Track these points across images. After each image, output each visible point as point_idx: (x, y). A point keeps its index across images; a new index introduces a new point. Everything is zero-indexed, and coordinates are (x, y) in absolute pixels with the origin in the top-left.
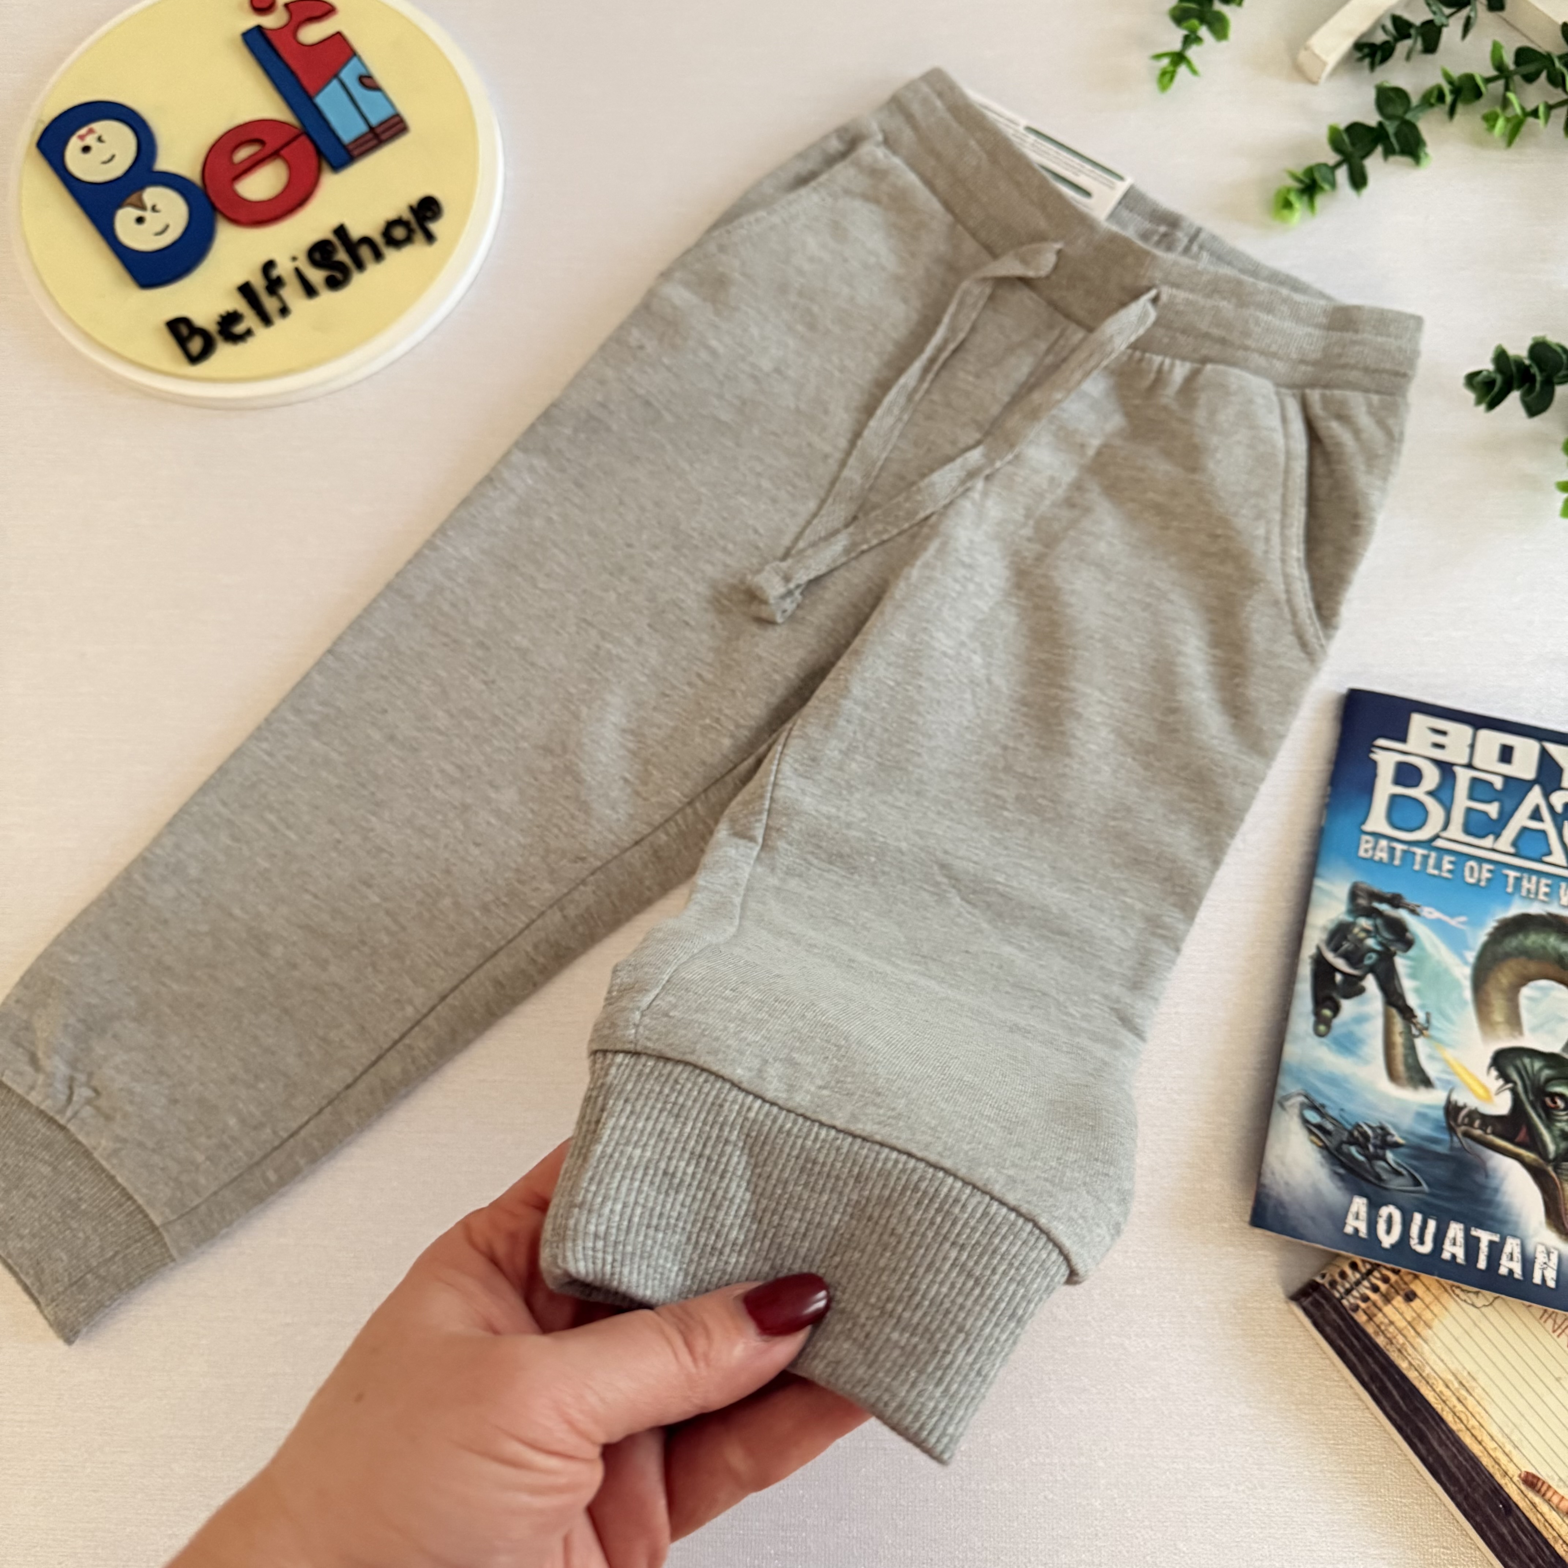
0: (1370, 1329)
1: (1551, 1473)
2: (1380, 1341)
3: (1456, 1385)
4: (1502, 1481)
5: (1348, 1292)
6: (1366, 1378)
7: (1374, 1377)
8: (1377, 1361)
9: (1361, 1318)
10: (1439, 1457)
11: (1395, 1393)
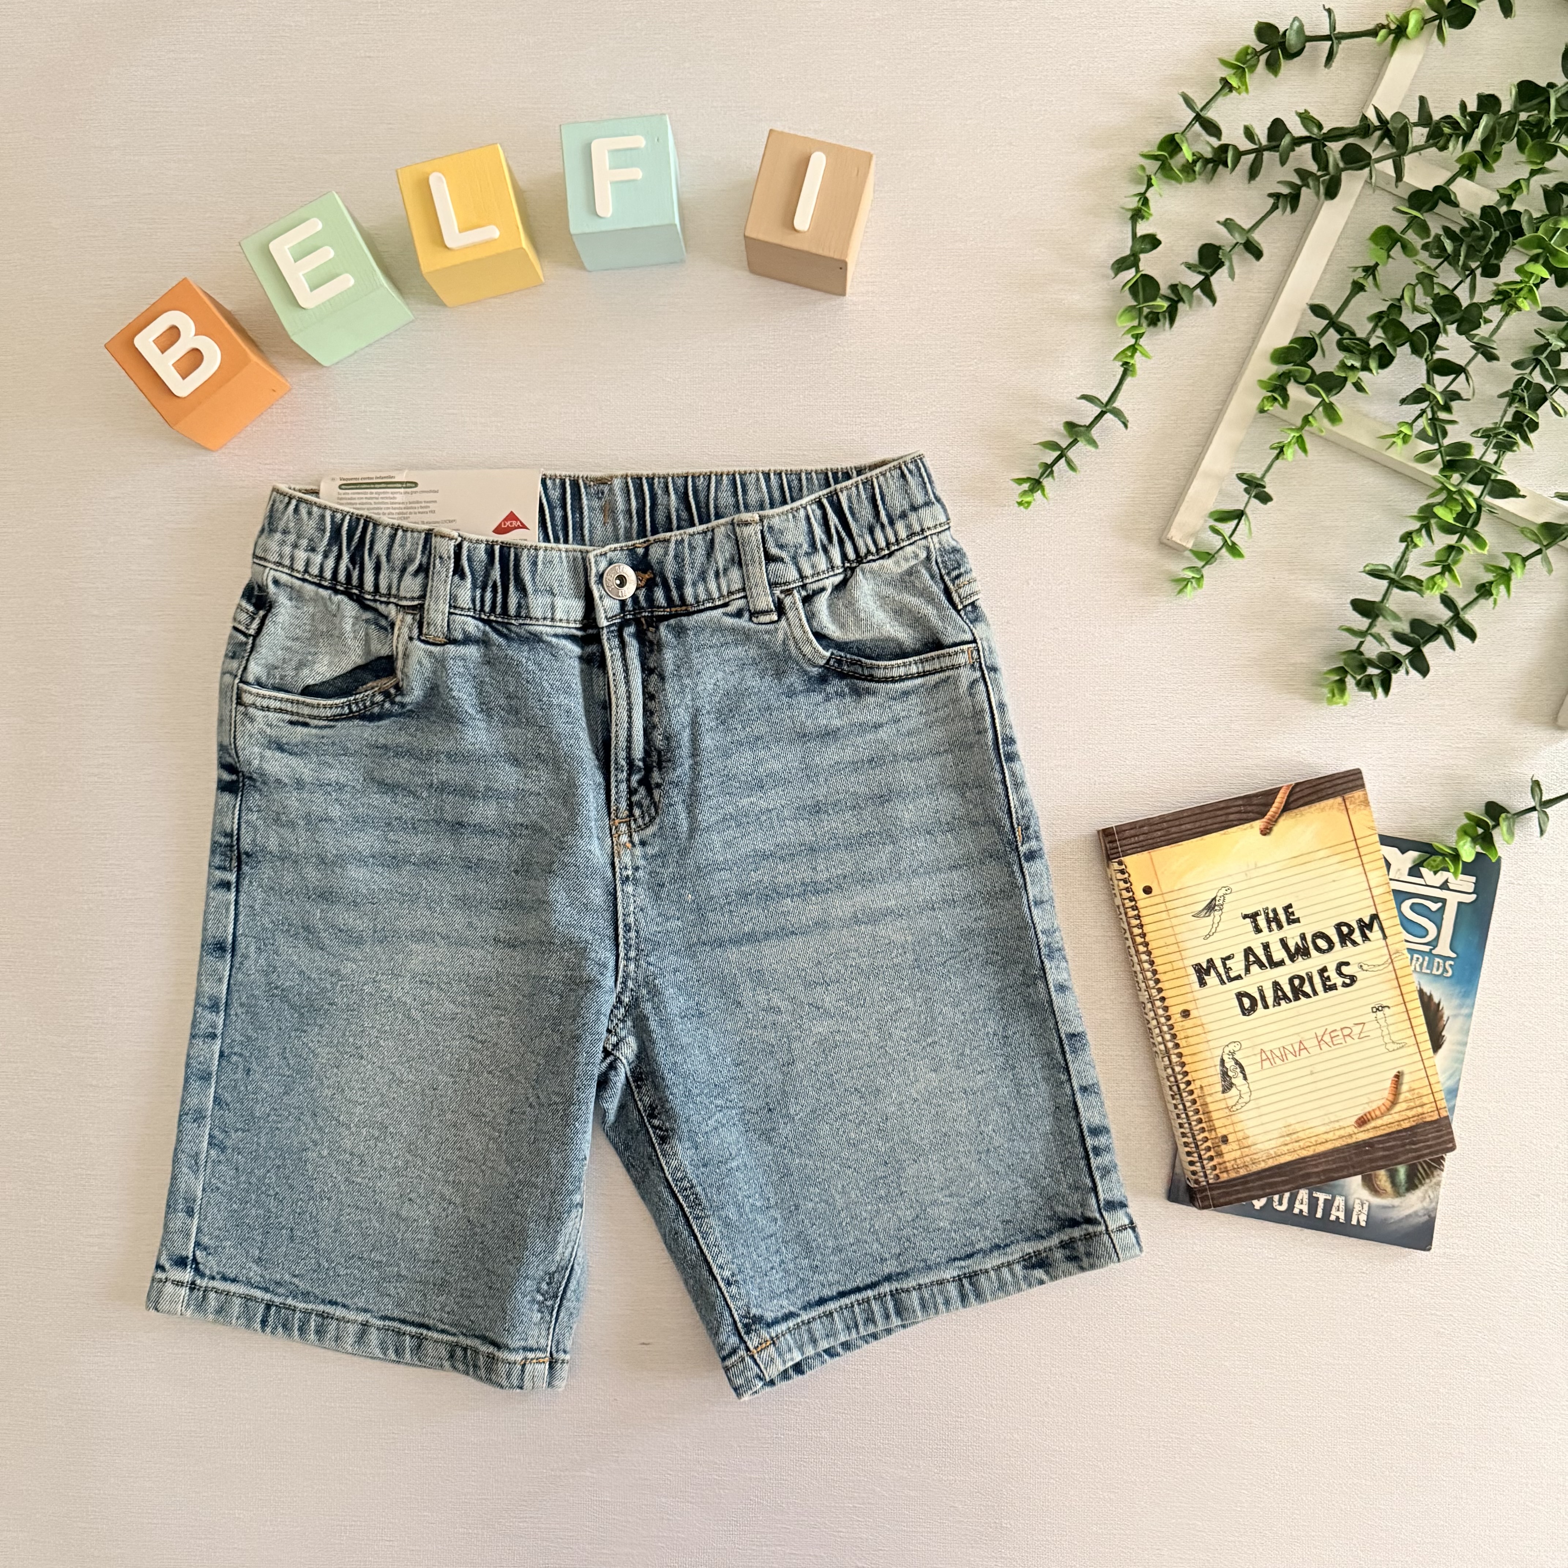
0: (1233, 1175)
1: (1361, 1107)
2: (1243, 1172)
3: (1288, 1138)
4: (1353, 1140)
5: (1206, 1176)
6: (1261, 1193)
7: (1262, 1187)
8: (1253, 1181)
9: (1224, 1177)
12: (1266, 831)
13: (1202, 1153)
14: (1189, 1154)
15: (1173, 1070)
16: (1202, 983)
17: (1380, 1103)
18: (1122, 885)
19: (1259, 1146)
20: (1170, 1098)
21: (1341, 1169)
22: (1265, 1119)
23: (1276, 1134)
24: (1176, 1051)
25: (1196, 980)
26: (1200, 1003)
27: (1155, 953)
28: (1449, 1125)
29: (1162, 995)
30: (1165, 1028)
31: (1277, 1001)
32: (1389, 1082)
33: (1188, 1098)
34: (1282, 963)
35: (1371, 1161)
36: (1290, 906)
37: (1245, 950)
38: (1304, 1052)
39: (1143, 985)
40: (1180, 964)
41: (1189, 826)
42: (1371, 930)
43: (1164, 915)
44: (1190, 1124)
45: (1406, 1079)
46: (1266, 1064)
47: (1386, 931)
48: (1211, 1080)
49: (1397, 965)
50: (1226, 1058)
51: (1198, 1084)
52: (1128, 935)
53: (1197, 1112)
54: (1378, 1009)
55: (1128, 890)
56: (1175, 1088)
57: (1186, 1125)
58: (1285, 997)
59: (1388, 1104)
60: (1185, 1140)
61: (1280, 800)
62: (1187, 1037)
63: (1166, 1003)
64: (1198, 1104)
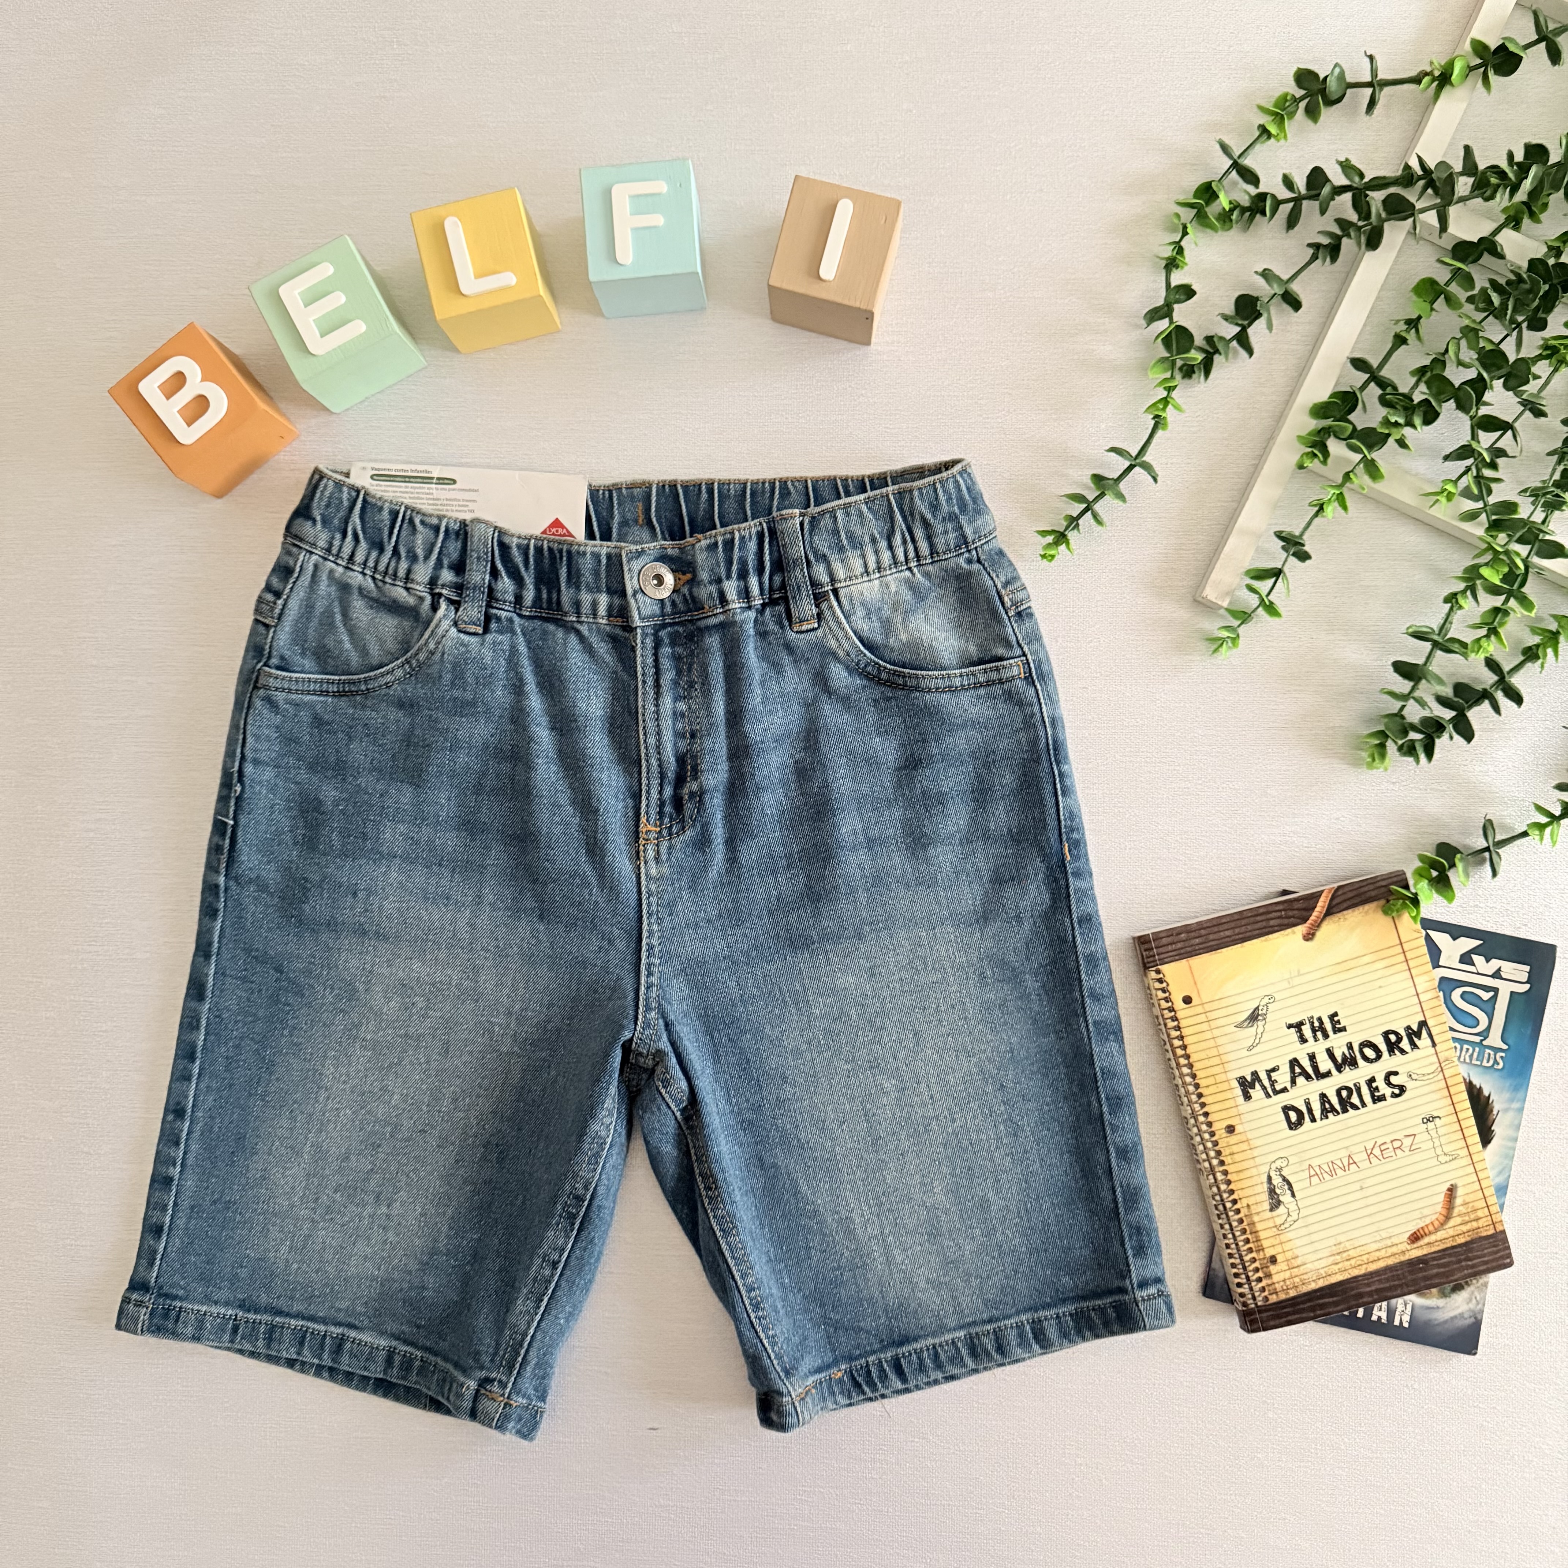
0: (1283, 1296)
1: (1414, 1223)
2: (1292, 1293)
3: (1338, 1257)
4: (1407, 1256)
5: (1254, 1298)
7: (1313, 1309)
8: (1303, 1303)
9: (1273, 1299)
10: (1377, 1291)
11: (1327, 1300)
12: (1309, 937)
13: (1250, 1274)
14: (1236, 1275)
15: (1219, 1188)
16: (1247, 1097)
17: (1434, 1217)
18: (1161, 995)
19: (1309, 1266)
20: (1216, 1218)
21: (1395, 1287)
22: (1314, 1237)
23: (1326, 1253)
24: (1221, 1169)
25: (1240, 1093)
26: (1245, 1118)
27: (1197, 1066)
28: (1505, 1240)
29: (1206, 1109)
30: (1209, 1145)
31: (1325, 1113)
32: (1443, 1195)
33: (1234, 1217)
34: (1328, 1074)
35: (1426, 1278)
36: (1336, 1014)
37: (1291, 1062)
38: (1353, 1167)
39: (1185, 1099)
40: (1223, 1077)
41: (1228, 933)
42: (1419, 1037)
43: (1205, 1027)
44: (1237, 1245)
45: (1460, 1192)
46: (1315, 1180)
47: (1435, 1038)
48: (1258, 1198)
49: (1448, 1073)
50: (1273, 1174)
51: (1244, 1202)
52: (1168, 1047)
53: (1244, 1231)
54: (1429, 1119)
55: (1167, 999)
56: (1221, 1207)
57: (1233, 1246)
58: (1333, 1110)
59: (1442, 1218)
60: (1232, 1261)
61: (1322, 904)
62: (1232, 1154)
63: (1210, 1119)
64: (1245, 1223)
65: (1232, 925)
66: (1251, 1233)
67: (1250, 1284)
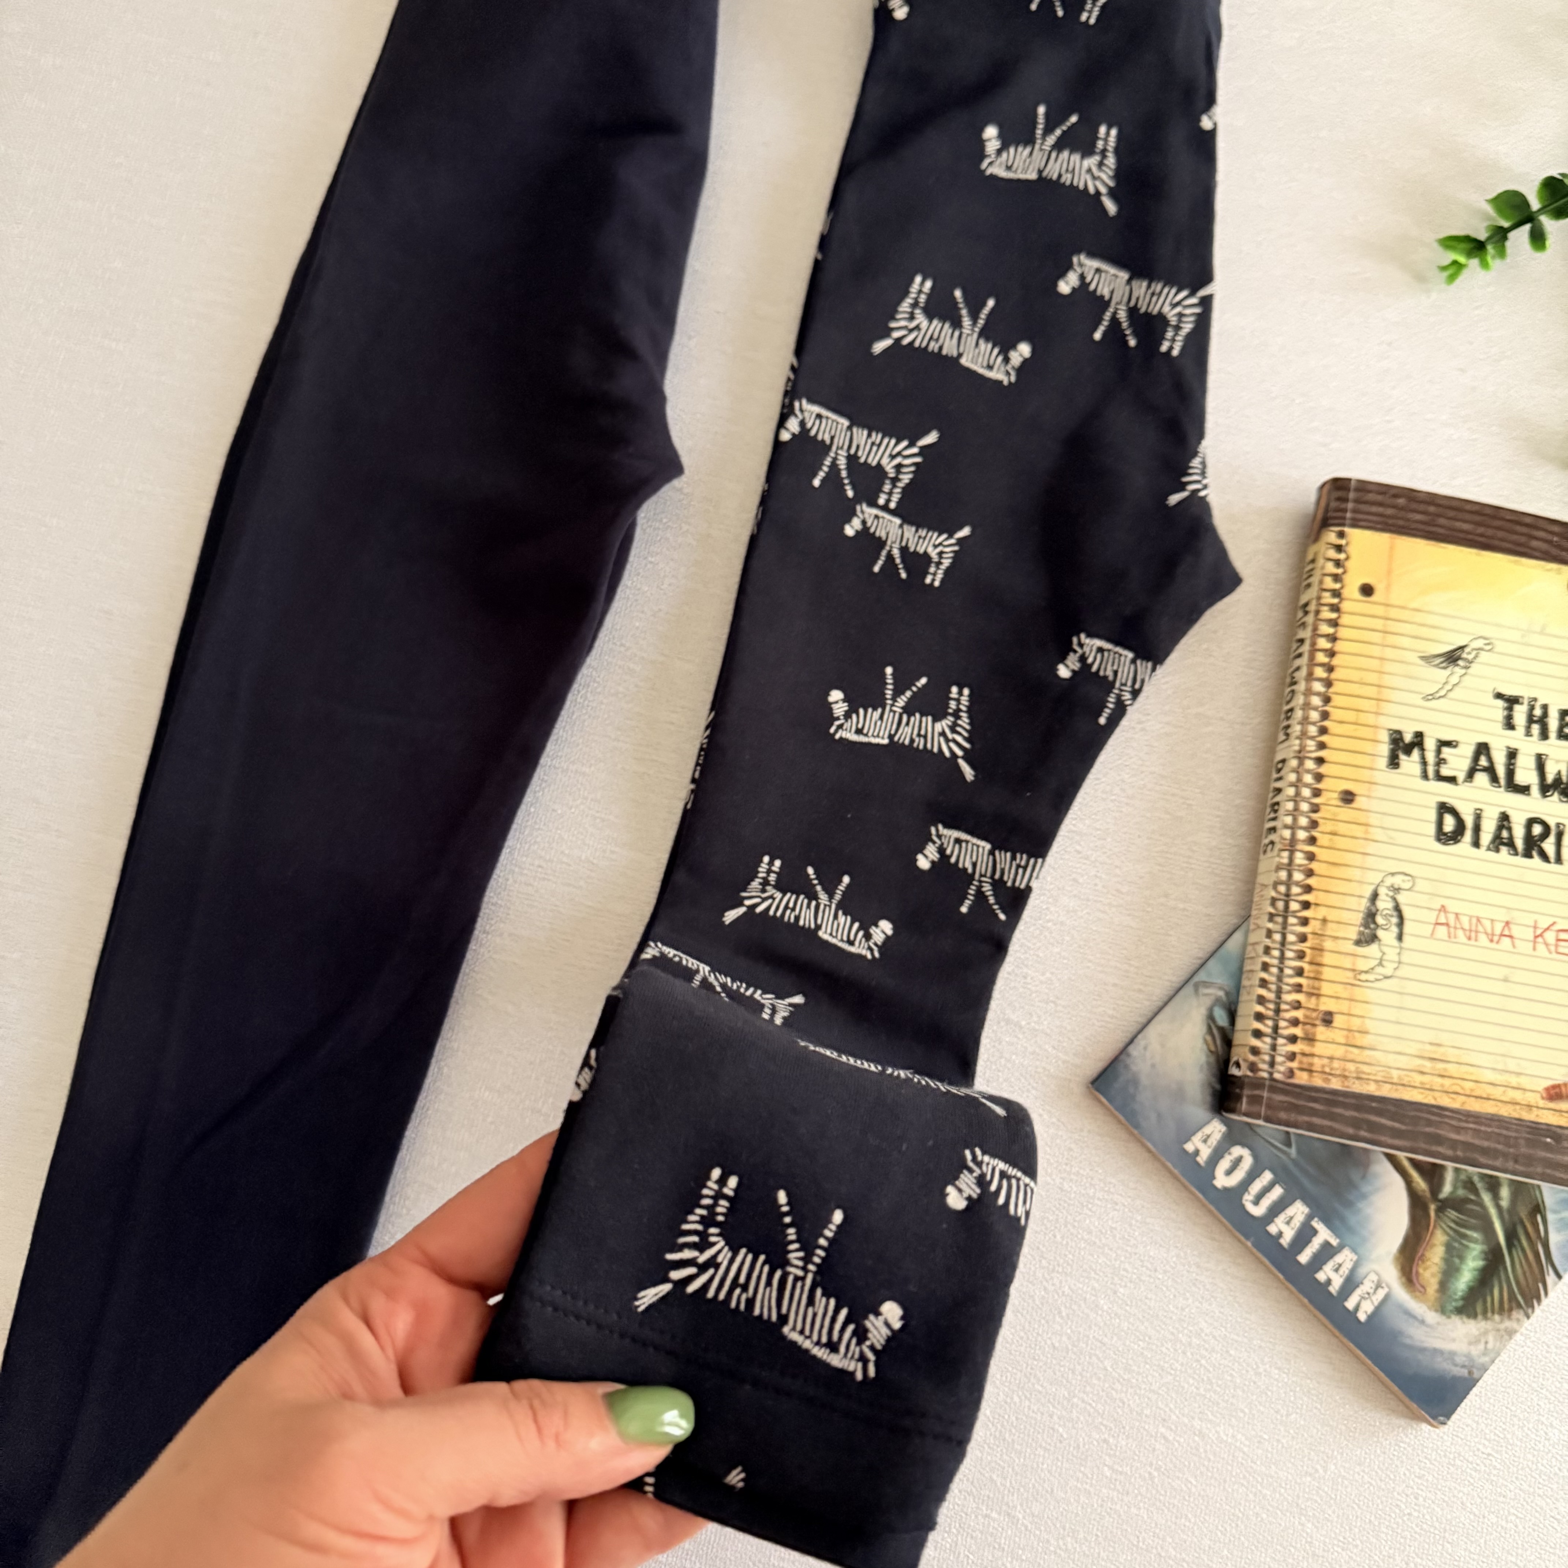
0: (1318, 1082)
1: (1563, 1071)
2: (1335, 1084)
4: (1532, 1116)
5: (1272, 1064)
8: (1345, 1106)
9: (1302, 1078)
11: (1383, 1121)
13: (1282, 1024)
14: (1259, 1017)
15: (1290, 876)
16: (1394, 762)
18: (1330, 569)
20: (1266, 917)
21: (1496, 1153)
23: (1413, 1049)
24: (1308, 848)
25: (1386, 753)
26: (1378, 791)
27: (1337, 687)
29: (1321, 753)
30: (1305, 807)
31: (1497, 843)
33: (1295, 928)
34: (1524, 790)
35: (1548, 1163)
37: (1479, 745)
38: (1506, 940)
39: (1297, 729)
40: (1370, 719)
41: (1466, 526)
43: (1376, 637)
44: (1281, 970)
46: (1442, 931)
48: (1345, 916)
51: (1320, 913)
53: (1301, 955)
55: (1337, 578)
56: (1280, 905)
57: (1274, 970)
58: (1511, 844)
60: (1263, 992)
62: (1334, 834)
63: (1323, 769)
64: (1308, 944)
65: (1478, 518)
66: (1311, 963)
67: (1275, 1039)
